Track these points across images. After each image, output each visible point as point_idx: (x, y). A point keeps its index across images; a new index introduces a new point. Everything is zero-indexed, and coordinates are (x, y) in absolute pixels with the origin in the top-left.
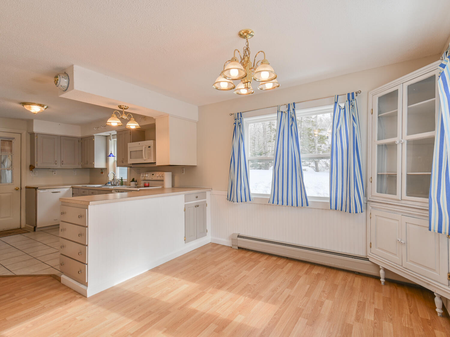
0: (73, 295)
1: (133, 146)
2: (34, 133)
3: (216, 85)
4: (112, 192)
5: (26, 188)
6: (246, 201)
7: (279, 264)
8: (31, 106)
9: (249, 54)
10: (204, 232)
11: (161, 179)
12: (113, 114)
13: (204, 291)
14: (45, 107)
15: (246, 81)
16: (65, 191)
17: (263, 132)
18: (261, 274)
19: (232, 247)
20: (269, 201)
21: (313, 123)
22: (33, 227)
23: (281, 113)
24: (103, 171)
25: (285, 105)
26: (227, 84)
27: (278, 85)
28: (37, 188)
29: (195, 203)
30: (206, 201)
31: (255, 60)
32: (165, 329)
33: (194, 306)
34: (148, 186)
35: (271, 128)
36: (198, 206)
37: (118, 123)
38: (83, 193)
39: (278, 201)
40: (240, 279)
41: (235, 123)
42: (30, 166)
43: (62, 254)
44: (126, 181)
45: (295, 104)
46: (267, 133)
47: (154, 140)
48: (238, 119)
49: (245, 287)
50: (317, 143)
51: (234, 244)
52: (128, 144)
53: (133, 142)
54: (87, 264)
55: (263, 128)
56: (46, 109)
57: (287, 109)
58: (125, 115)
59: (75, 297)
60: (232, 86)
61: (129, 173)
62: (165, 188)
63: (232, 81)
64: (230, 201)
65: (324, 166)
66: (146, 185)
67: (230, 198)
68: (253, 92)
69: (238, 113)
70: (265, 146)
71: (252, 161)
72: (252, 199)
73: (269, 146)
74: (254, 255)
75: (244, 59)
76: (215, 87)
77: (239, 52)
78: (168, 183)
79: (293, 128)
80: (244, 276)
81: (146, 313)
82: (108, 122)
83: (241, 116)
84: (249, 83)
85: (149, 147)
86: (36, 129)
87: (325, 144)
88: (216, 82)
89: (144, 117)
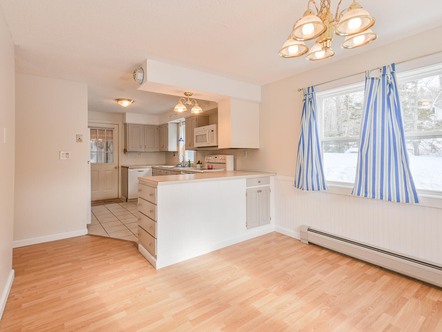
0: (146, 264)
1: (198, 131)
2: (126, 124)
3: (284, 52)
4: (181, 172)
5: (122, 167)
6: (319, 189)
7: (369, 273)
8: (122, 101)
9: (329, 4)
10: (268, 220)
11: (224, 162)
12: (179, 101)
13: (268, 289)
14: (132, 101)
15: (324, 39)
16: (147, 170)
17: (337, 110)
18: (342, 282)
19: (300, 241)
20: (353, 192)
21: (409, 95)
22: (126, 198)
23: (371, 80)
24: (175, 154)
25: (379, 68)
26: (297, 47)
27: (374, 36)
28: (128, 167)
29: (257, 188)
30: (269, 186)
31: (338, 8)
32: (224, 326)
33: (256, 305)
34: (212, 169)
35: (347, 106)
36: (260, 191)
37: (184, 109)
38: (159, 173)
39: (366, 192)
40: (313, 284)
41: (305, 100)
42: (124, 150)
43: (139, 226)
44: (193, 163)
45: (396, 66)
46: (342, 111)
47: (217, 124)
48: (309, 94)
49: (320, 296)
50: (417, 119)
51: (303, 238)
52: (194, 129)
53: (198, 127)
54: (156, 239)
55: (336, 107)
56: (132, 103)
57: (382, 73)
58: (190, 101)
59: (147, 266)
60: (304, 49)
61: (196, 156)
62: (227, 171)
63: (303, 43)
64: (298, 188)
65: (429, 148)
66: (209, 168)
67: (298, 185)
68: (333, 53)
69: (309, 88)
70: (339, 127)
71: (327, 143)
72: (327, 188)
73: (345, 126)
74: (330, 255)
75: (321, 11)
76: (281, 55)
77: (314, 3)
78: (230, 166)
79: (391, 97)
80: (318, 281)
81: (206, 300)
82: (175, 108)
83: (313, 91)
84: (328, 41)
85: (212, 131)
86: (128, 120)
87: (430, 120)
88: (283, 47)
89: (207, 103)
